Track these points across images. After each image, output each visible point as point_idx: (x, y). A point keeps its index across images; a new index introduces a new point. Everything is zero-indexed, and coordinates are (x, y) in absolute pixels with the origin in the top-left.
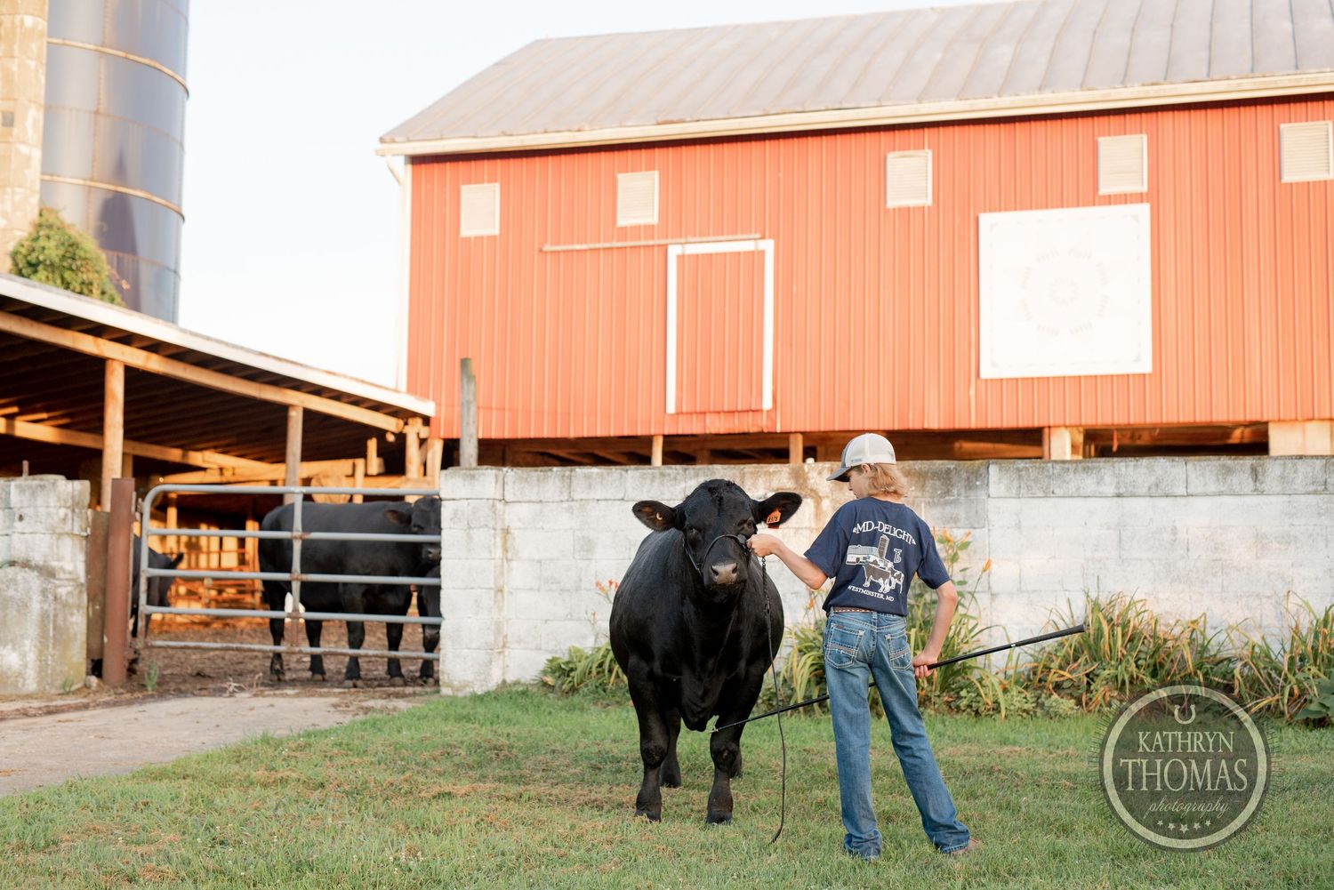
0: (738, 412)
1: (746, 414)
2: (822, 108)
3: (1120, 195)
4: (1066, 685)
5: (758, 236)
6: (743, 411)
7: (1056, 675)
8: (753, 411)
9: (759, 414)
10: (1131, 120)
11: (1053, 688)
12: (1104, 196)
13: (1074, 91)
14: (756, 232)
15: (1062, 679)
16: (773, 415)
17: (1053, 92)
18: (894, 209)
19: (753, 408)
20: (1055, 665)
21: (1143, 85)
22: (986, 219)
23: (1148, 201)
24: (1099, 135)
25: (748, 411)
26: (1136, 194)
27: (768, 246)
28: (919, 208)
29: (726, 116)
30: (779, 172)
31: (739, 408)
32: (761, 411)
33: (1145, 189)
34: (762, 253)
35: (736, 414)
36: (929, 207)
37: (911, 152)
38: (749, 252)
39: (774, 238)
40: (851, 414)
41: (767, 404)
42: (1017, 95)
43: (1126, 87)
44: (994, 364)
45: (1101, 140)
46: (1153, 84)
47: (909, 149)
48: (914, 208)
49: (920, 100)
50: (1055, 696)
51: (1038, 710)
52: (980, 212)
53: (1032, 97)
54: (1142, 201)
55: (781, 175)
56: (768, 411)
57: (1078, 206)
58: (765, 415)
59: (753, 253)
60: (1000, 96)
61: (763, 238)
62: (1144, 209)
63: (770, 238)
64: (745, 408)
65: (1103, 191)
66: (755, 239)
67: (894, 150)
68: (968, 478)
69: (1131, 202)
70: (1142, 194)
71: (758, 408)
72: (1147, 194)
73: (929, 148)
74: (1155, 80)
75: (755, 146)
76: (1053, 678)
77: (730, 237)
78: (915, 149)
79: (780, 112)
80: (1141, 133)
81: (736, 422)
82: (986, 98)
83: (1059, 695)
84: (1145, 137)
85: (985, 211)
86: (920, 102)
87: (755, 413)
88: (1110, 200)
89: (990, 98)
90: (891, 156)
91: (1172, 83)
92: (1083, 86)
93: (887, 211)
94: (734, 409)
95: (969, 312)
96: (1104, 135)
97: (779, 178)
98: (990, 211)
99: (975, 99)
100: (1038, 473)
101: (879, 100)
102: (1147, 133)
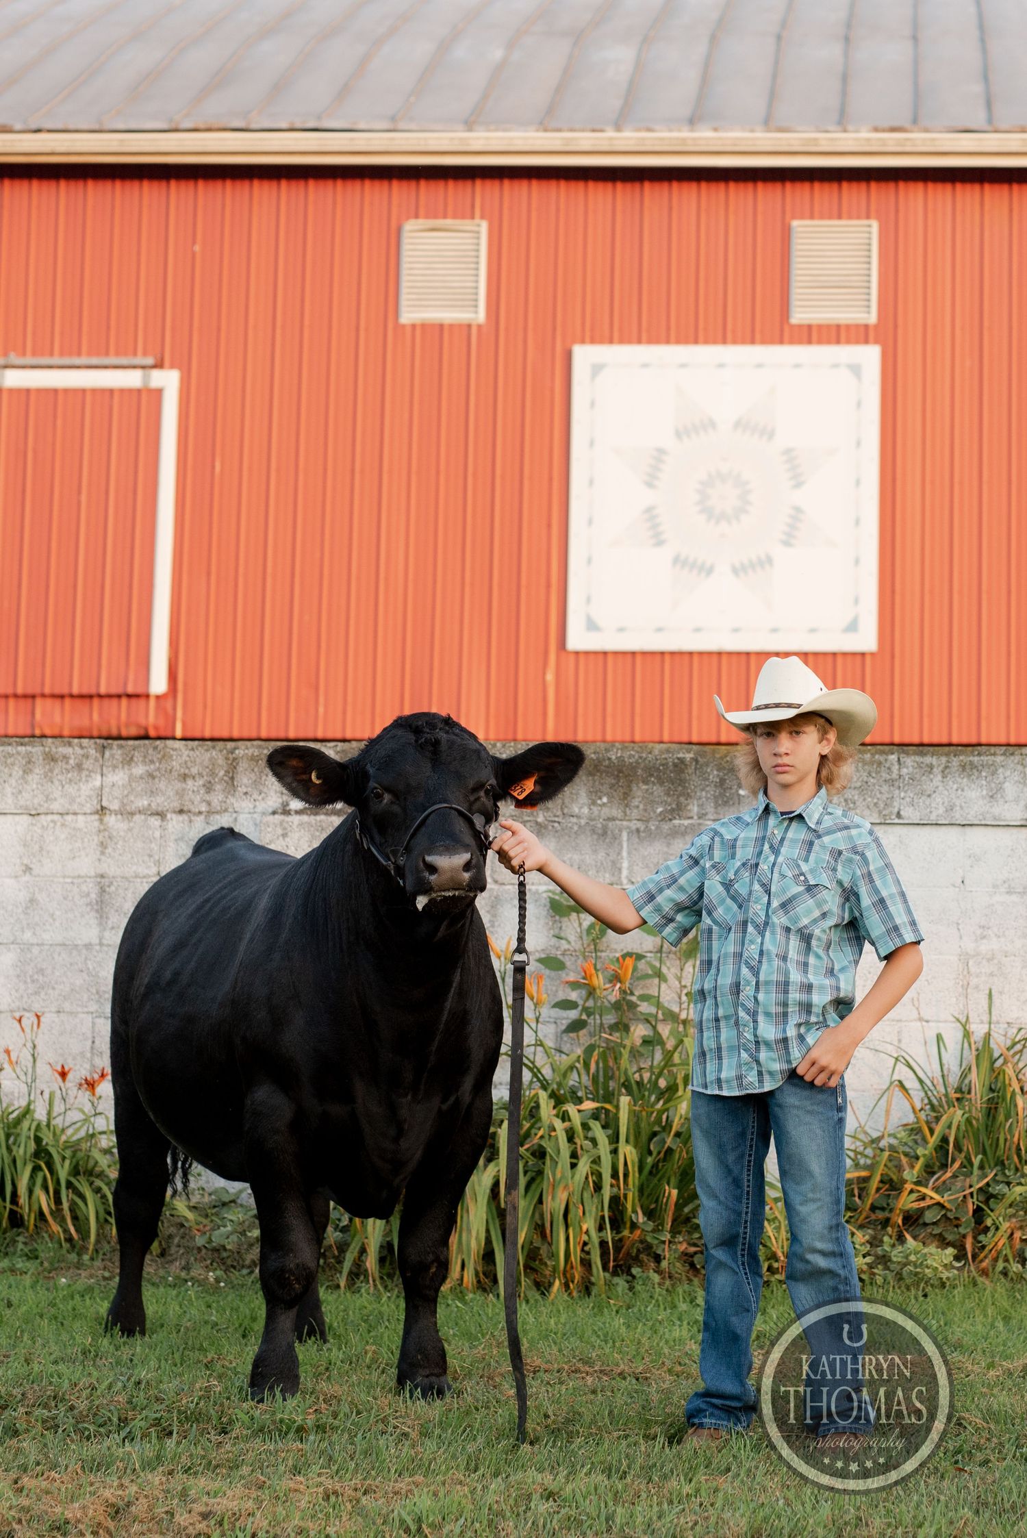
0: (100, 696)
1: (115, 702)
2: (284, 125)
3: (828, 327)
4: (929, 1217)
5: (150, 361)
6: (110, 696)
7: (914, 1196)
8: (129, 696)
9: (142, 702)
10: (852, 193)
11: (904, 1224)
12: (800, 326)
13: (752, 131)
14: (145, 354)
15: (923, 1204)
16: (169, 704)
17: (716, 130)
18: (414, 326)
19: (130, 689)
20: (910, 1175)
21: (876, 130)
22: (584, 356)
23: (876, 342)
24: (794, 217)
25: (119, 696)
26: (857, 326)
27: (168, 381)
28: (460, 326)
29: (96, 127)
30: (194, 243)
31: (103, 691)
32: (147, 696)
33: (872, 318)
34: (159, 392)
35: (96, 701)
36: (479, 327)
37: (448, 222)
38: (130, 391)
39: (180, 368)
40: (321, 710)
41: (158, 683)
42: (649, 130)
43: (845, 131)
44: (592, 626)
45: (795, 223)
46: (893, 130)
47: (445, 217)
48: (451, 326)
49: (469, 125)
50: (911, 1242)
51: (879, 1270)
52: (574, 342)
53: (675, 134)
54: (866, 342)
55: (197, 248)
56: (158, 697)
57: (753, 342)
58: (152, 702)
59: (139, 391)
60: (618, 129)
61: (159, 365)
62: (870, 356)
63: (172, 367)
64: (113, 691)
65: (800, 315)
66: (143, 367)
67: (417, 216)
68: (722, 781)
69: (849, 341)
70: (866, 327)
71: (140, 690)
72: (876, 327)
73: (482, 217)
74: (896, 124)
75: (149, 193)
76: (906, 1202)
77: (94, 361)
78: (455, 217)
79: (202, 126)
80: (868, 217)
81: (96, 717)
82: (594, 131)
83: (915, 1238)
84: (875, 225)
85: (583, 341)
86: (470, 130)
87: (134, 701)
88: (811, 335)
89: (601, 131)
90: (410, 226)
91: (926, 130)
92: (768, 123)
93: (399, 328)
94: (93, 691)
95: (549, 526)
96: (802, 217)
97: (194, 254)
98: (593, 341)
99: (572, 130)
100: (870, 774)
101: (393, 119)
102: (878, 218)
